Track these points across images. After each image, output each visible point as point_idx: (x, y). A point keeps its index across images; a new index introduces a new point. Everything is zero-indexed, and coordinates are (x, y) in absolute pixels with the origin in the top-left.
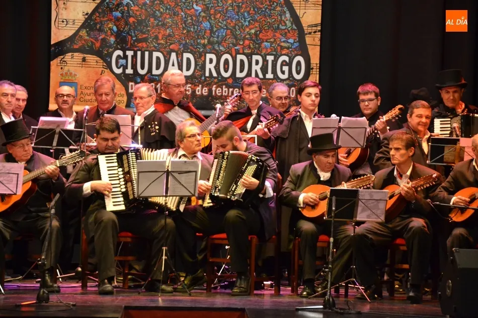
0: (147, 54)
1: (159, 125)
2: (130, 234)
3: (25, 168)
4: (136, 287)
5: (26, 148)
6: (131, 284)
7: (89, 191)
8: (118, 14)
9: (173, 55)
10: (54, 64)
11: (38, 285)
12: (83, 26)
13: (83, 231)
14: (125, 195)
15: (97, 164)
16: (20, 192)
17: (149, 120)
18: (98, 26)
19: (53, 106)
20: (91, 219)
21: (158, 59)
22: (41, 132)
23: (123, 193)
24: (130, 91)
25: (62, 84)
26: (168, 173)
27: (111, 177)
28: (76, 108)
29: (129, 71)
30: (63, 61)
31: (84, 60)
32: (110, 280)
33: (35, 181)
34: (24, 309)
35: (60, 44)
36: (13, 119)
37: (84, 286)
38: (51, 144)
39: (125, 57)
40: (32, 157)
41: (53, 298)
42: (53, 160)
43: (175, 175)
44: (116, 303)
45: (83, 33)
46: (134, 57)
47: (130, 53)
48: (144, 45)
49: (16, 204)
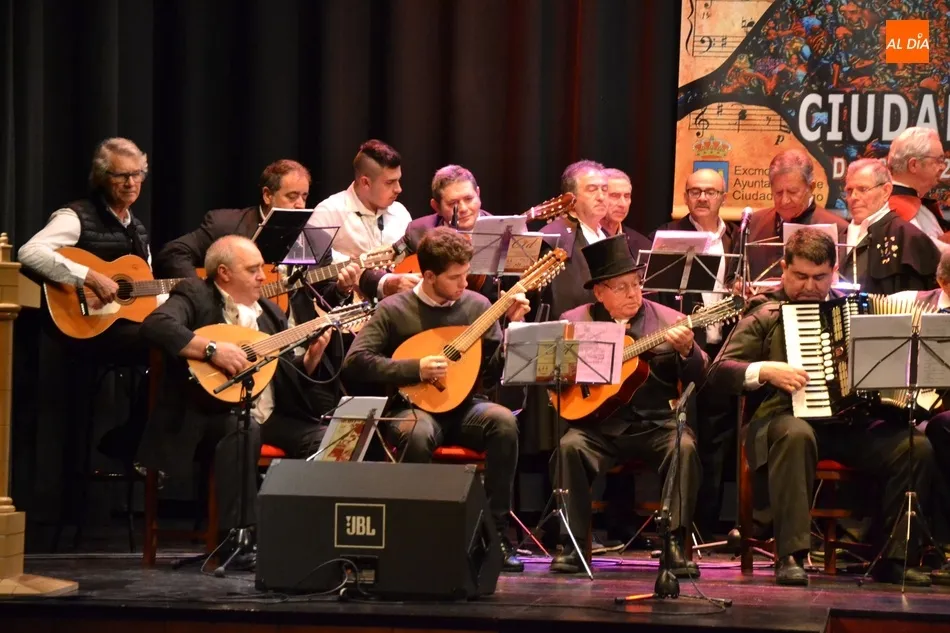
0: (871, 99)
1: (899, 242)
2: (837, 465)
3: (628, 333)
4: (851, 571)
6: (842, 566)
7: (756, 380)
8: (814, 21)
9: (928, 101)
10: (683, 125)
11: (657, 562)
12: (741, 49)
14: (833, 387)
15: (780, 321)
16: (618, 380)
17: (877, 232)
18: (772, 48)
19: (679, 210)
21: (895, 108)
22: (658, 260)
23: (828, 383)
24: (836, 175)
25: (697, 165)
26: (915, 339)
27: (807, 350)
28: (728, 212)
29: (835, 135)
30: (700, 120)
31: (743, 115)
32: (800, 557)
33: (646, 356)
34: (631, 609)
35: (696, 86)
36: (602, 237)
37: (746, 567)
38: (677, 286)
39: (827, 107)
41: (687, 588)
42: (680, 316)
43: (932, 345)
44: (812, 603)
45: (742, 62)
46: (845, 106)
47: (836, 100)
48: (866, 81)
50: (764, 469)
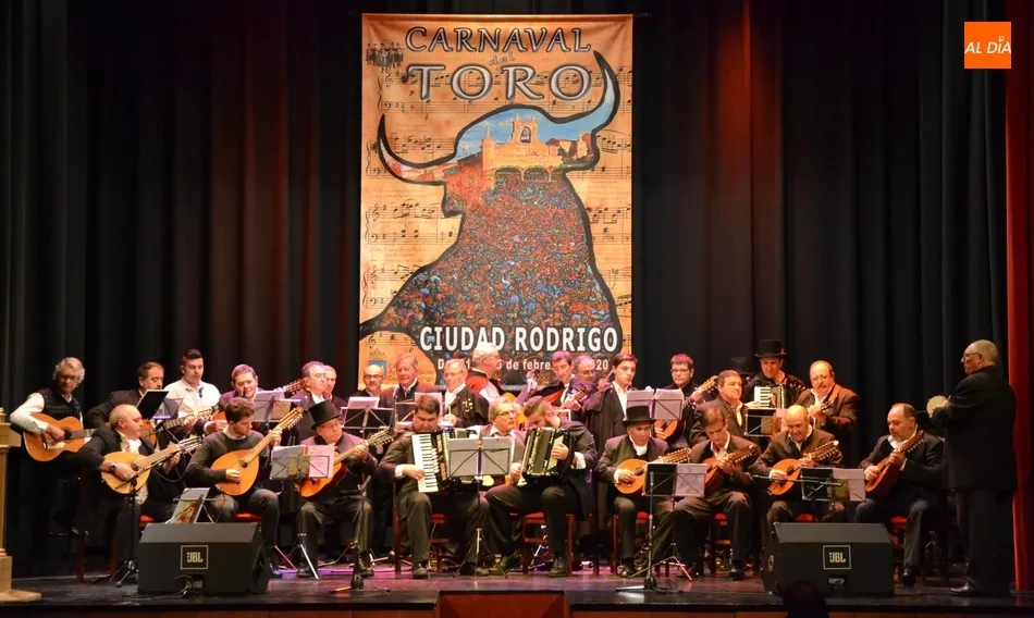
0: (455, 329)
1: (473, 401)
2: (442, 516)
3: (336, 450)
4: (451, 570)
5: (335, 428)
6: (446, 567)
7: (400, 474)
8: (426, 291)
9: (483, 331)
10: (362, 342)
11: (352, 570)
12: (391, 304)
13: (395, 513)
14: (438, 476)
15: (411, 443)
16: (331, 476)
17: (461, 396)
18: (406, 304)
19: (361, 386)
20: (404, 500)
21: (467, 334)
22: (351, 413)
23: (436, 474)
24: (440, 368)
25: (370, 363)
26: (480, 451)
27: (425, 458)
28: (385, 387)
29: (438, 347)
30: (371, 340)
31: (392, 338)
32: (424, 564)
33: (345, 462)
34: (338, 595)
35: (367, 323)
36: (323, 400)
37: (398, 570)
38: (361, 425)
39: (434, 333)
40: (342, 438)
41: (366, 582)
42: (361, 440)
43: (489, 453)
44: (430, 588)
45: (392, 311)
46: (443, 333)
47: (438, 330)
48: (453, 320)
49: (327, 487)
50: (405, 519)
